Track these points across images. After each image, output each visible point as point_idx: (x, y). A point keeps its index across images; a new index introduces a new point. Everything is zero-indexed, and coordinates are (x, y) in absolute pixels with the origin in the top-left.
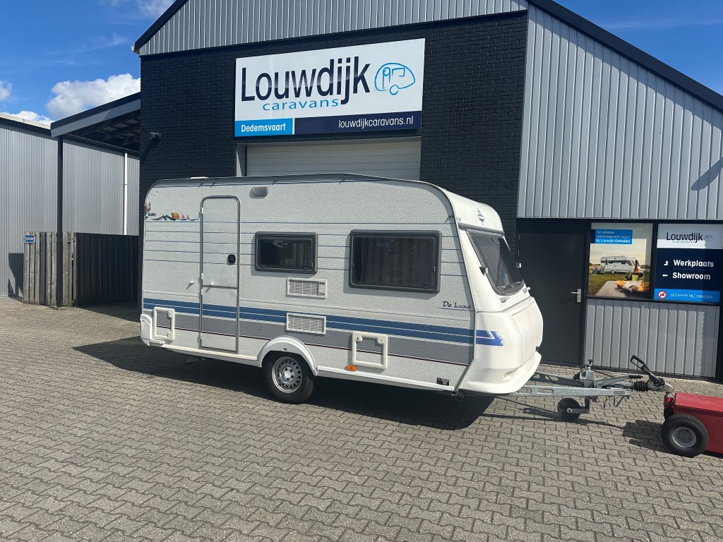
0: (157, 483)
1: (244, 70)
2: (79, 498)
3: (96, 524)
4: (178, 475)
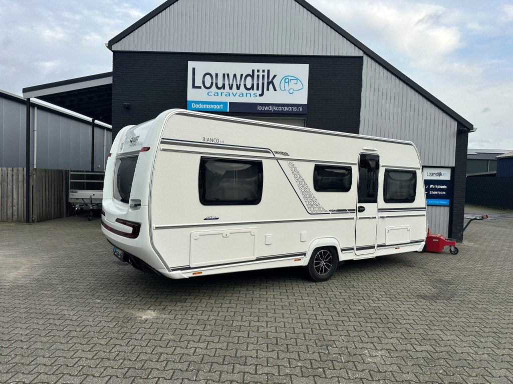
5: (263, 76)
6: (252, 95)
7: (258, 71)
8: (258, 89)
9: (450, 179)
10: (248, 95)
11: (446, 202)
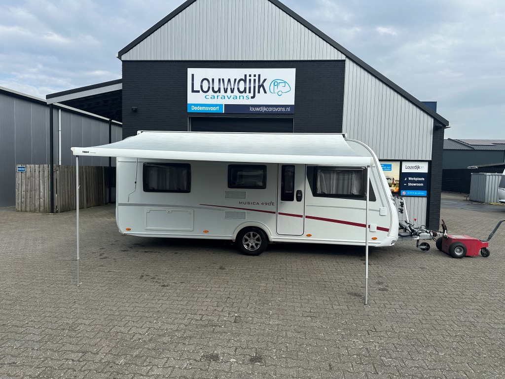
5: (255, 80)
6: (245, 98)
7: (250, 76)
8: (250, 92)
9: (427, 172)
10: (242, 97)
11: (424, 193)
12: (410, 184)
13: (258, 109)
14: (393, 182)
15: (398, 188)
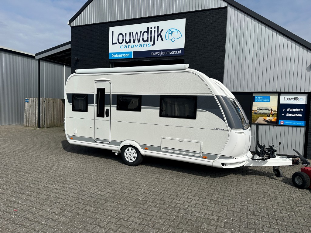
0: (81, 190)
1: (113, 32)
2: (53, 195)
3: (60, 203)
4: (88, 188)
5: (155, 31)
6: (148, 45)
7: (151, 28)
8: (151, 41)
9: (306, 104)
10: (145, 45)
11: (302, 123)
12: (288, 115)
13: (156, 54)
14: (271, 112)
15: (276, 118)
